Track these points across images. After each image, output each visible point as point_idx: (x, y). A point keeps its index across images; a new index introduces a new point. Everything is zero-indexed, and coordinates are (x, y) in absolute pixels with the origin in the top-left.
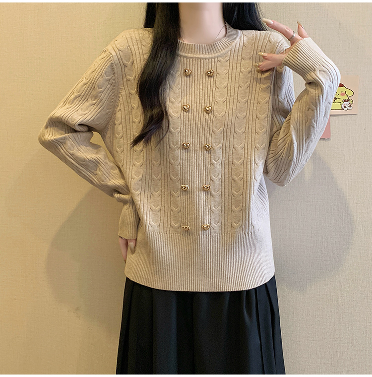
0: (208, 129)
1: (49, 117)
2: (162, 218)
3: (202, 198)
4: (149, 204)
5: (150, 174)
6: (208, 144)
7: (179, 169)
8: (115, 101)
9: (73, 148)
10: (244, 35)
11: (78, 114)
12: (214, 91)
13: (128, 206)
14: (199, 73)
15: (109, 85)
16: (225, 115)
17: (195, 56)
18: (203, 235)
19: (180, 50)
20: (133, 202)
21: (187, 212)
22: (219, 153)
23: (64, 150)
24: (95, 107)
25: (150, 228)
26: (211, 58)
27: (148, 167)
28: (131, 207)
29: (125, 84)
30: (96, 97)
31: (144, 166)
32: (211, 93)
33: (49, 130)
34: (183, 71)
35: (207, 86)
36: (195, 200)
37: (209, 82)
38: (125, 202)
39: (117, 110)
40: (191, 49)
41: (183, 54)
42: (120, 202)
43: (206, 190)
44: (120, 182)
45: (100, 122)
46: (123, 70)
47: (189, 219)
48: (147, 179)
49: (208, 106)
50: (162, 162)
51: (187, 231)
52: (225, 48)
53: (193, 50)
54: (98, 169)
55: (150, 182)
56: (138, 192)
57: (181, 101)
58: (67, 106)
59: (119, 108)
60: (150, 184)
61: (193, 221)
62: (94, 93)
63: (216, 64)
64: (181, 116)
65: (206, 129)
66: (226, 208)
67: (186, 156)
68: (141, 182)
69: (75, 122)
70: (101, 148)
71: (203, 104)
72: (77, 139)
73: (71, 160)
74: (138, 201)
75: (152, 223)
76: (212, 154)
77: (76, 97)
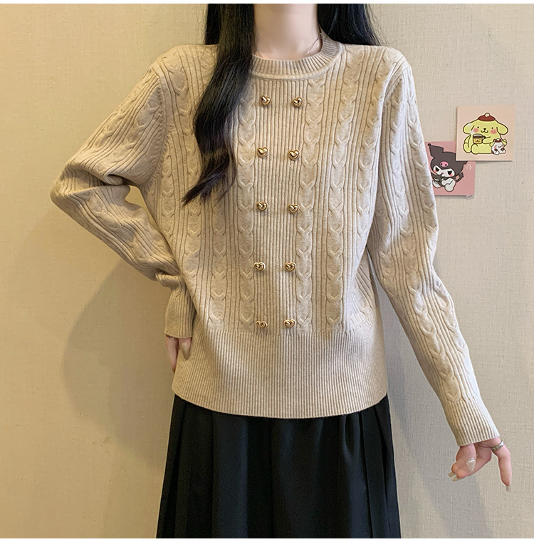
0: (294, 183)
1: (67, 164)
2: (228, 310)
3: (284, 281)
4: (208, 289)
5: (211, 246)
6: (293, 204)
7: (252, 239)
8: (163, 143)
9: (100, 208)
10: (347, 51)
11: (109, 160)
12: (302, 128)
13: (178, 291)
14: (282, 102)
15: (154, 121)
16: (317, 163)
17: (276, 77)
18: (285, 335)
19: (254, 69)
20: (185, 287)
21: (262, 302)
22: (309, 216)
23: (88, 210)
24: (134, 150)
25: (210, 323)
26: (299, 80)
27: (207, 237)
28: (183, 293)
29: (177, 119)
30: (135, 137)
31: (203, 236)
32: (299, 131)
33: (66, 182)
34: (258, 99)
35: (292, 121)
36: (274, 284)
37: (296, 115)
38: (173, 286)
39: (166, 157)
40: (270, 68)
41: (259, 75)
42: (167, 286)
43: (289, 269)
44: (167, 258)
45: (139, 173)
46: (174, 99)
47: (266, 311)
48: (207, 255)
49: (294, 150)
50: (228, 230)
51: (262, 330)
52: (318, 67)
53: (273, 69)
54: (135, 239)
55: (211, 258)
56: (194, 272)
57: (255, 143)
58: (94, 148)
59: (167, 154)
60: (210, 262)
61: (272, 314)
62: (133, 131)
63: (305, 88)
64: (254, 164)
65: (290, 183)
66: (319, 296)
67: (262, 222)
68: (197, 259)
69: (104, 170)
70: (141, 209)
71: (287, 147)
72: (106, 194)
73: (97, 225)
74: (193, 285)
75: (213, 316)
76: (299, 219)
77: (107, 137)
